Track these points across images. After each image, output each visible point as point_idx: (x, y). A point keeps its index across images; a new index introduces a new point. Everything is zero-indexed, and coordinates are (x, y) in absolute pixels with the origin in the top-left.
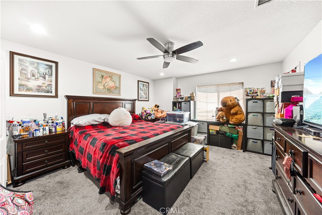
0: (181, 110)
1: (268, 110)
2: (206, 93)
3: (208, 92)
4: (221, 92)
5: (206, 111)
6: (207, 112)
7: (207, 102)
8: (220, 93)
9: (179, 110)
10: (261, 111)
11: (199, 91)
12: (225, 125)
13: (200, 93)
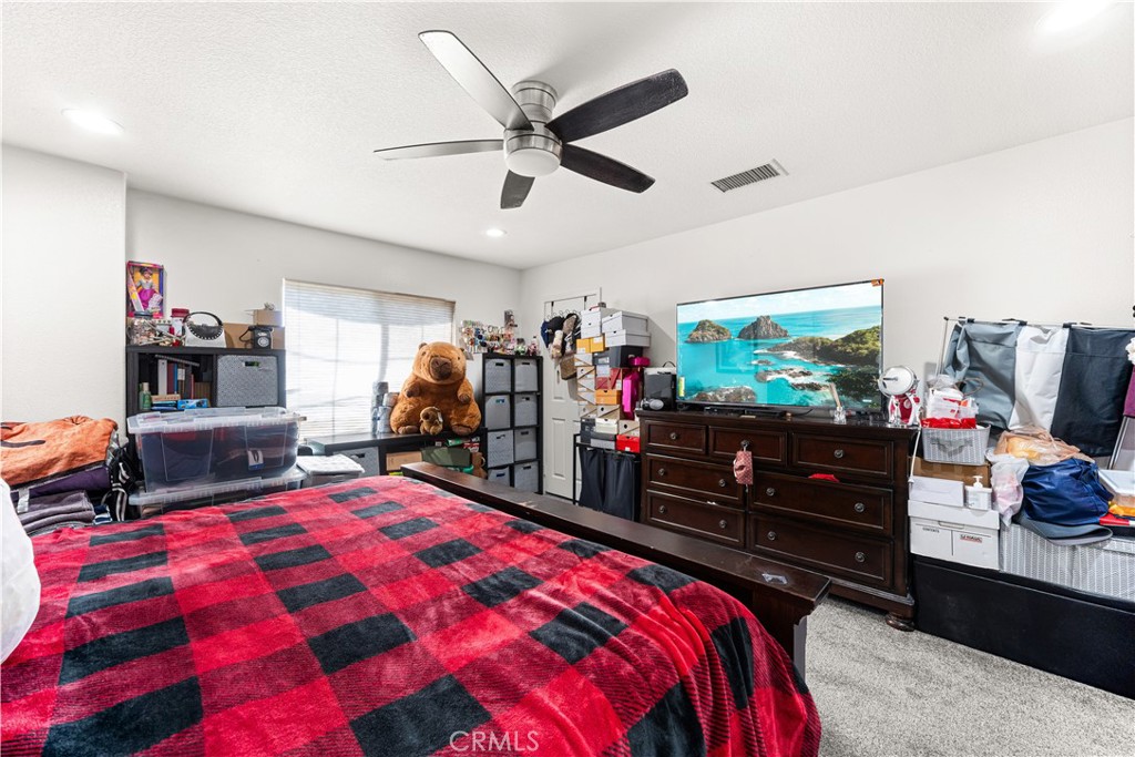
0: (213, 404)
1: (520, 385)
2: (332, 321)
3: (345, 318)
4: (393, 323)
5: (330, 399)
6: (333, 403)
7: (337, 361)
8: (390, 326)
9: (194, 402)
10: (507, 388)
11: (298, 306)
12: (437, 444)
13: (304, 314)
